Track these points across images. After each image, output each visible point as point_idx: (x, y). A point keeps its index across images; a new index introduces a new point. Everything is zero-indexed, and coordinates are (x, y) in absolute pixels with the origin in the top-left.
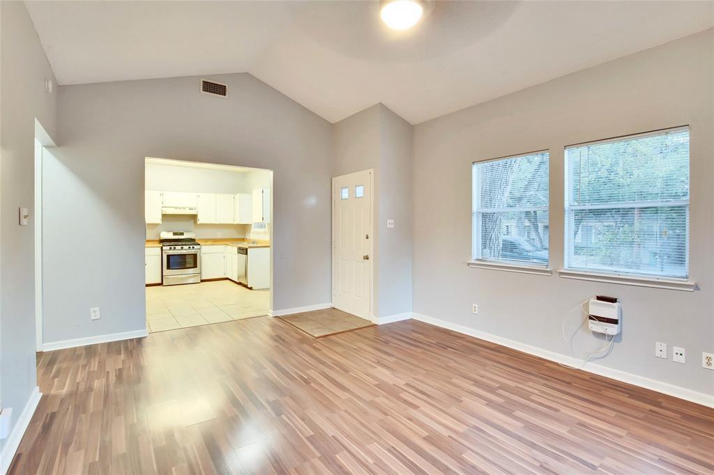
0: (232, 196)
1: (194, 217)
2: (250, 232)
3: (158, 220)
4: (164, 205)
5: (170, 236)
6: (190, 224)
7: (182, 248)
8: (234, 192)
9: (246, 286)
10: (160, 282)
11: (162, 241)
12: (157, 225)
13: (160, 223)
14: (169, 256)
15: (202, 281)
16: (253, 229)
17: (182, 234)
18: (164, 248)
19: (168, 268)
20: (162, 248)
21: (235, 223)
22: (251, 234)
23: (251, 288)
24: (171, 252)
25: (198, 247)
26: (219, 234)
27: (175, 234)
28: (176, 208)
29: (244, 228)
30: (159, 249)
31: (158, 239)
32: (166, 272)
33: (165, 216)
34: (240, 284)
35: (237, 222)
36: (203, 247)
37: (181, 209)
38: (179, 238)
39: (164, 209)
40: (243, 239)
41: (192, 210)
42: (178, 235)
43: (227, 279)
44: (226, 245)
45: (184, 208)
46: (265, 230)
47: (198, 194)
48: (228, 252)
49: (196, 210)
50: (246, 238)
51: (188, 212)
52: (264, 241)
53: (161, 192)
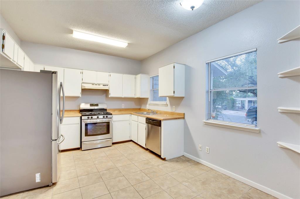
0: (134, 76)
1: (105, 91)
3: (78, 93)
4: (84, 81)
5: (88, 107)
7: (98, 117)
9: (159, 156)
10: (79, 147)
11: (82, 111)
12: (78, 97)
13: (81, 96)
14: (86, 125)
15: (113, 144)
16: (149, 102)
17: (97, 105)
18: (83, 118)
19: (86, 135)
20: (81, 117)
21: (136, 97)
23: (164, 159)
24: (89, 121)
25: (110, 116)
27: (91, 105)
28: (93, 84)
29: (141, 101)
30: (79, 119)
32: (84, 138)
33: (84, 91)
34: (147, 149)
35: (138, 96)
36: (114, 116)
37: (97, 85)
38: (94, 108)
39: (83, 85)
40: (140, 109)
41: (105, 85)
42: (94, 106)
43: (131, 141)
44: (131, 114)
45: (99, 85)
46: (166, 103)
47: (110, 74)
48: (132, 120)
49: (108, 86)
50: (142, 108)
51: (101, 87)
52: (164, 111)
53: (81, 71)
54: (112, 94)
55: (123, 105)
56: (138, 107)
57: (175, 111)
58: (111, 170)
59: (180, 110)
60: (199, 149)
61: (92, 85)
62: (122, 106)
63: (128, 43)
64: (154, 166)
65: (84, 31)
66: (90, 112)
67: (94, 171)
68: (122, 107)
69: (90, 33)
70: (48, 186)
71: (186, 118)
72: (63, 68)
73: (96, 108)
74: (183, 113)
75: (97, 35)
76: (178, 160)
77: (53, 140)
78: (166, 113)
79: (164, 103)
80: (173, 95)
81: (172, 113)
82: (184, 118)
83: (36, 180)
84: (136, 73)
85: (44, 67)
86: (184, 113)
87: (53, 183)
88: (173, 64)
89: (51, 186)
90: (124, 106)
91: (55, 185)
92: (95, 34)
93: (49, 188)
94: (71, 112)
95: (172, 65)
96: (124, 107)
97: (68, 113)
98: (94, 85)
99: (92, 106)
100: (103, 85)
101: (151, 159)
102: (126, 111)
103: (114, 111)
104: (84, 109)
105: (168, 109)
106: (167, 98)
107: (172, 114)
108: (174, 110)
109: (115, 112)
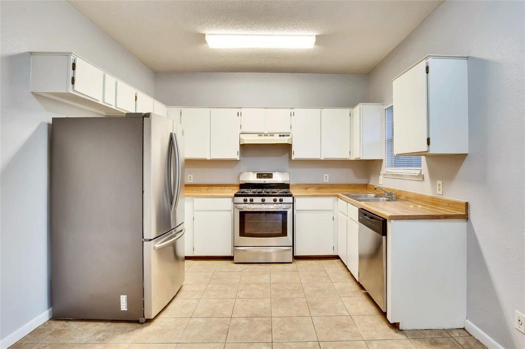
0: (347, 111)
1: (287, 148)
2: (379, 174)
3: (233, 153)
4: (243, 130)
5: (252, 178)
6: (282, 160)
7: (263, 200)
8: (351, 104)
10: (232, 254)
11: (242, 187)
12: (234, 161)
13: (238, 158)
14: (243, 214)
15: (297, 258)
16: (385, 169)
17: (270, 176)
20: (234, 199)
21: (353, 158)
22: (381, 178)
25: (290, 199)
26: (326, 177)
27: (260, 176)
28: (260, 134)
29: (369, 167)
31: (236, 182)
32: (239, 240)
33: (244, 148)
34: (362, 287)
35: (357, 154)
36: (297, 200)
37: (267, 136)
38: (263, 182)
39: (243, 136)
40: (366, 186)
41: (283, 136)
42: (265, 177)
43: (337, 257)
44: (338, 196)
45: (272, 135)
46: (419, 172)
47: (293, 111)
48: (340, 212)
49: (290, 137)
50: (371, 183)
51: (277, 140)
52: (415, 194)
53: (239, 110)
54: (298, 153)
55: (325, 175)
56: (362, 181)
57: (442, 194)
58: (256, 319)
59: (455, 193)
60: (517, 325)
61: (259, 136)
62: (325, 178)
63: (316, 36)
64: (360, 338)
65: (223, 31)
66: (260, 190)
67: (225, 313)
68: (325, 181)
69: (234, 32)
70: (138, 322)
71: (472, 216)
72: (209, 109)
73: (267, 181)
74: (464, 201)
75: (248, 32)
76: (440, 341)
77: (147, 240)
78: (418, 199)
79: (414, 171)
80: (426, 150)
81: (432, 198)
82: (466, 217)
83: (122, 307)
84: (350, 103)
85: (181, 110)
86: (467, 204)
87: (146, 318)
88: (424, 61)
89: (142, 323)
90: (328, 178)
91: (148, 324)
92: (242, 33)
93: (139, 325)
94: (227, 188)
95: (422, 65)
96: (327, 181)
97: (222, 190)
98: (262, 136)
99: (260, 178)
100: (280, 136)
101: (362, 317)
102: (332, 190)
103: (307, 188)
104: (246, 184)
105: (425, 189)
106: (423, 158)
107: (434, 202)
108: (438, 192)
109: (309, 190)
